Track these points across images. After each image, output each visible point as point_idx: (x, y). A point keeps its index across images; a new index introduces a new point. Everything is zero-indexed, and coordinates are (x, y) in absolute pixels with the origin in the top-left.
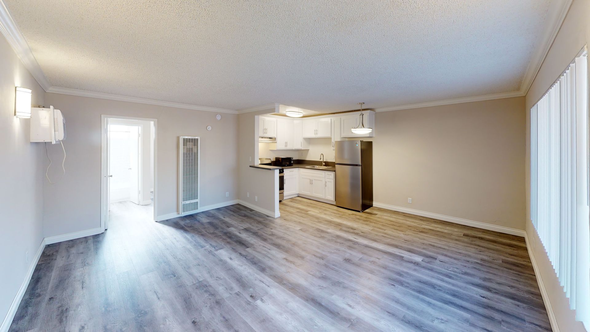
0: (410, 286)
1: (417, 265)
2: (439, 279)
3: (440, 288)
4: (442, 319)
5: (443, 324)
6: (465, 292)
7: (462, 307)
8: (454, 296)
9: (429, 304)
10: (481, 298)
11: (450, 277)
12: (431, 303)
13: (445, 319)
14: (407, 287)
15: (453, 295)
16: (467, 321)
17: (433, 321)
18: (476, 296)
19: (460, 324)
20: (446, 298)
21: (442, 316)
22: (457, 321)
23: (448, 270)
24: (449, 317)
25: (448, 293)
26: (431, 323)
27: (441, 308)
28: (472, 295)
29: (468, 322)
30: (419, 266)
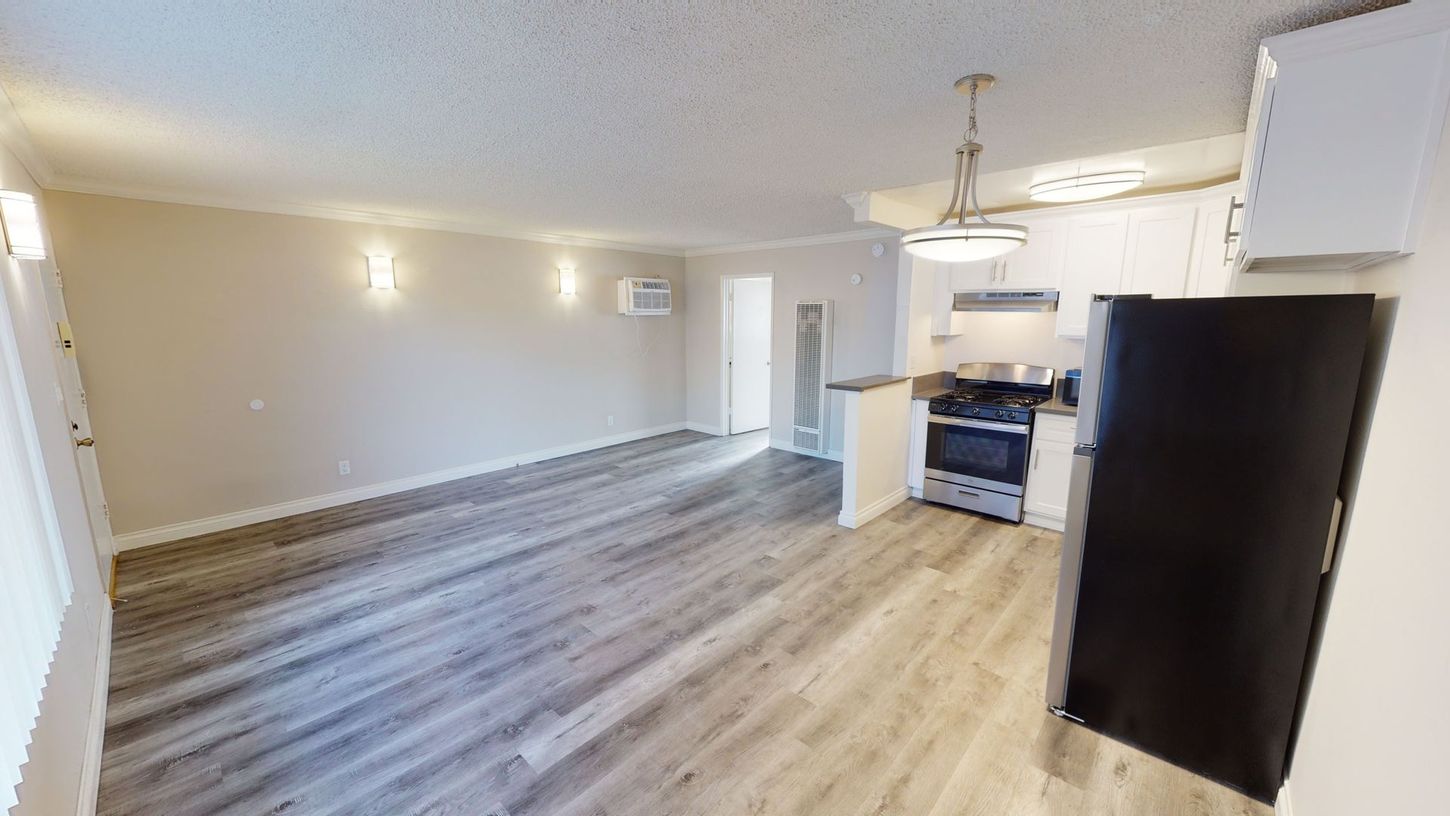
0: (436, 677)
1: (505, 731)
2: (417, 746)
3: (387, 727)
4: (327, 682)
5: (321, 678)
6: (334, 774)
7: (314, 732)
8: (347, 741)
9: (370, 684)
10: (287, 798)
11: (403, 783)
12: (369, 686)
13: (323, 687)
14: (439, 670)
15: (349, 738)
16: (288, 717)
17: (338, 669)
18: (302, 790)
19: (296, 701)
20: (356, 719)
21: (331, 687)
22: (304, 701)
23: (433, 806)
24: (319, 695)
25: (363, 732)
26: (337, 665)
27: (346, 695)
28: (312, 785)
29: (285, 716)
30: (495, 732)
